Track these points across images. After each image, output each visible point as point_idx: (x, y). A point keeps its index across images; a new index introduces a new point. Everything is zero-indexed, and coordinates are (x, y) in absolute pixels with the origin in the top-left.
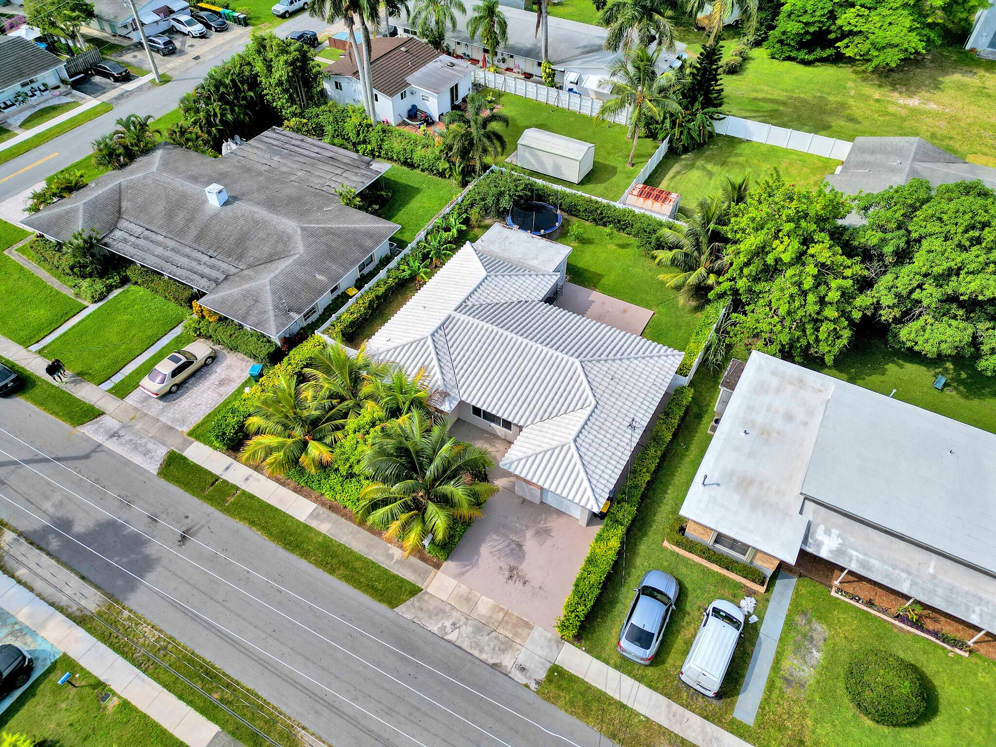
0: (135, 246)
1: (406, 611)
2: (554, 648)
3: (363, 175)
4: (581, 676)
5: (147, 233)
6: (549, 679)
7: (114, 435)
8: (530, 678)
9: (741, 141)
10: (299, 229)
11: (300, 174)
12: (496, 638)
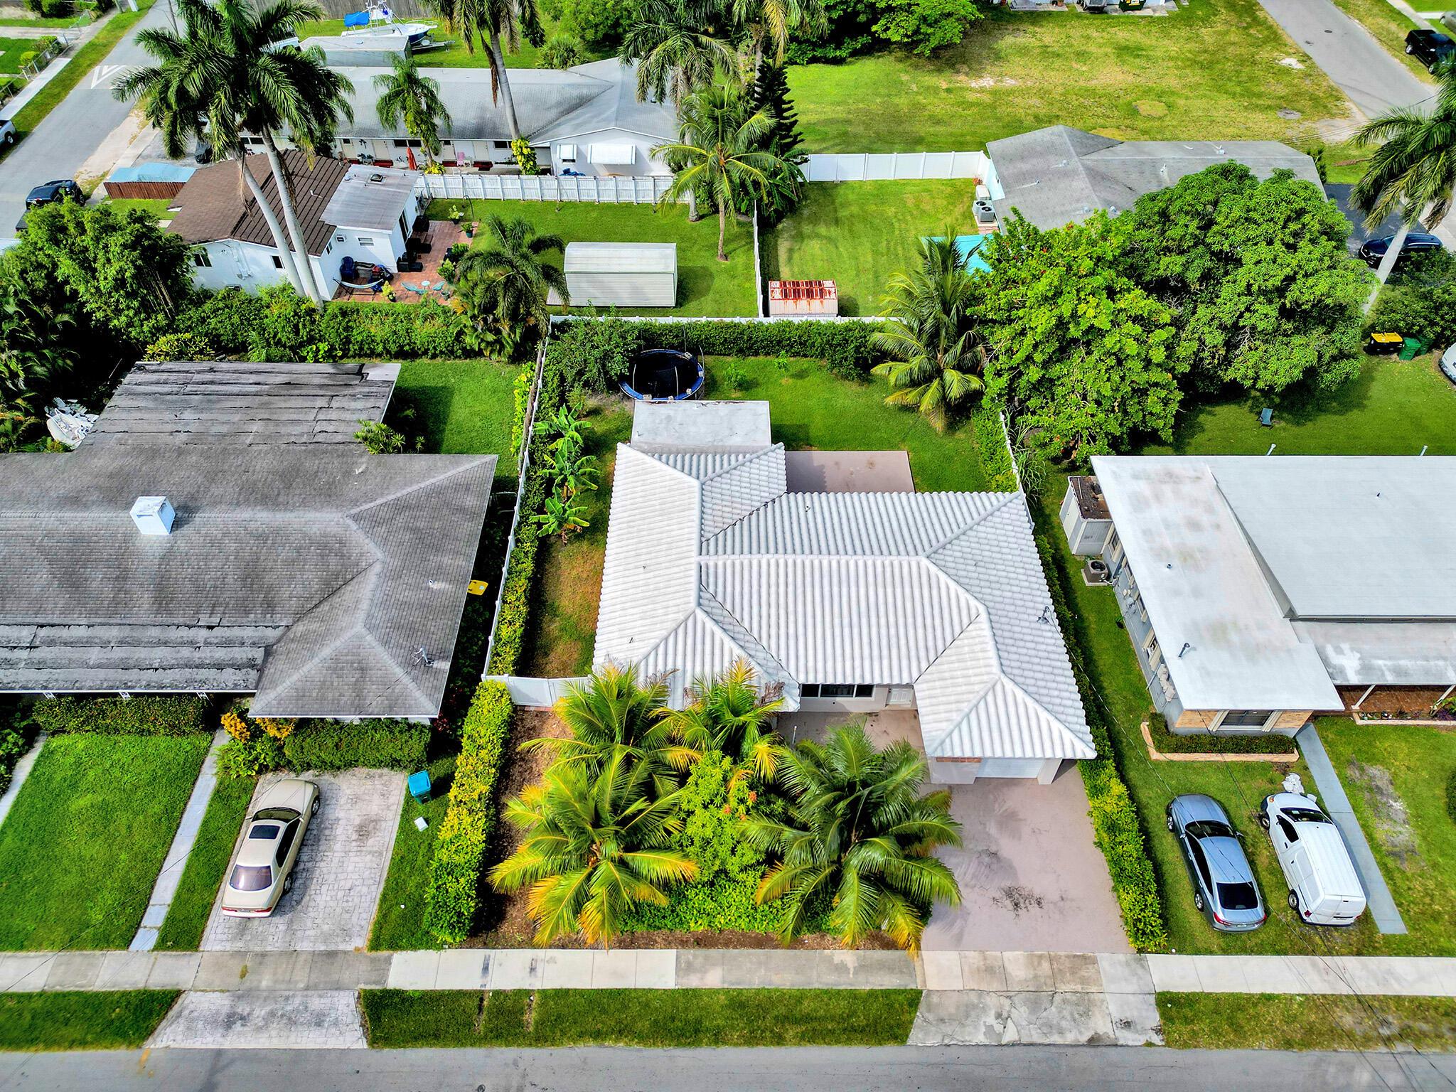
0: (40, 666)
1: (923, 1036)
2: (1140, 971)
3: (367, 396)
4: (1198, 990)
5: (43, 632)
6: (1166, 1017)
7: (230, 1021)
8: (1144, 1031)
9: (834, 185)
10: (349, 522)
11: (255, 427)
12: (1064, 1001)
